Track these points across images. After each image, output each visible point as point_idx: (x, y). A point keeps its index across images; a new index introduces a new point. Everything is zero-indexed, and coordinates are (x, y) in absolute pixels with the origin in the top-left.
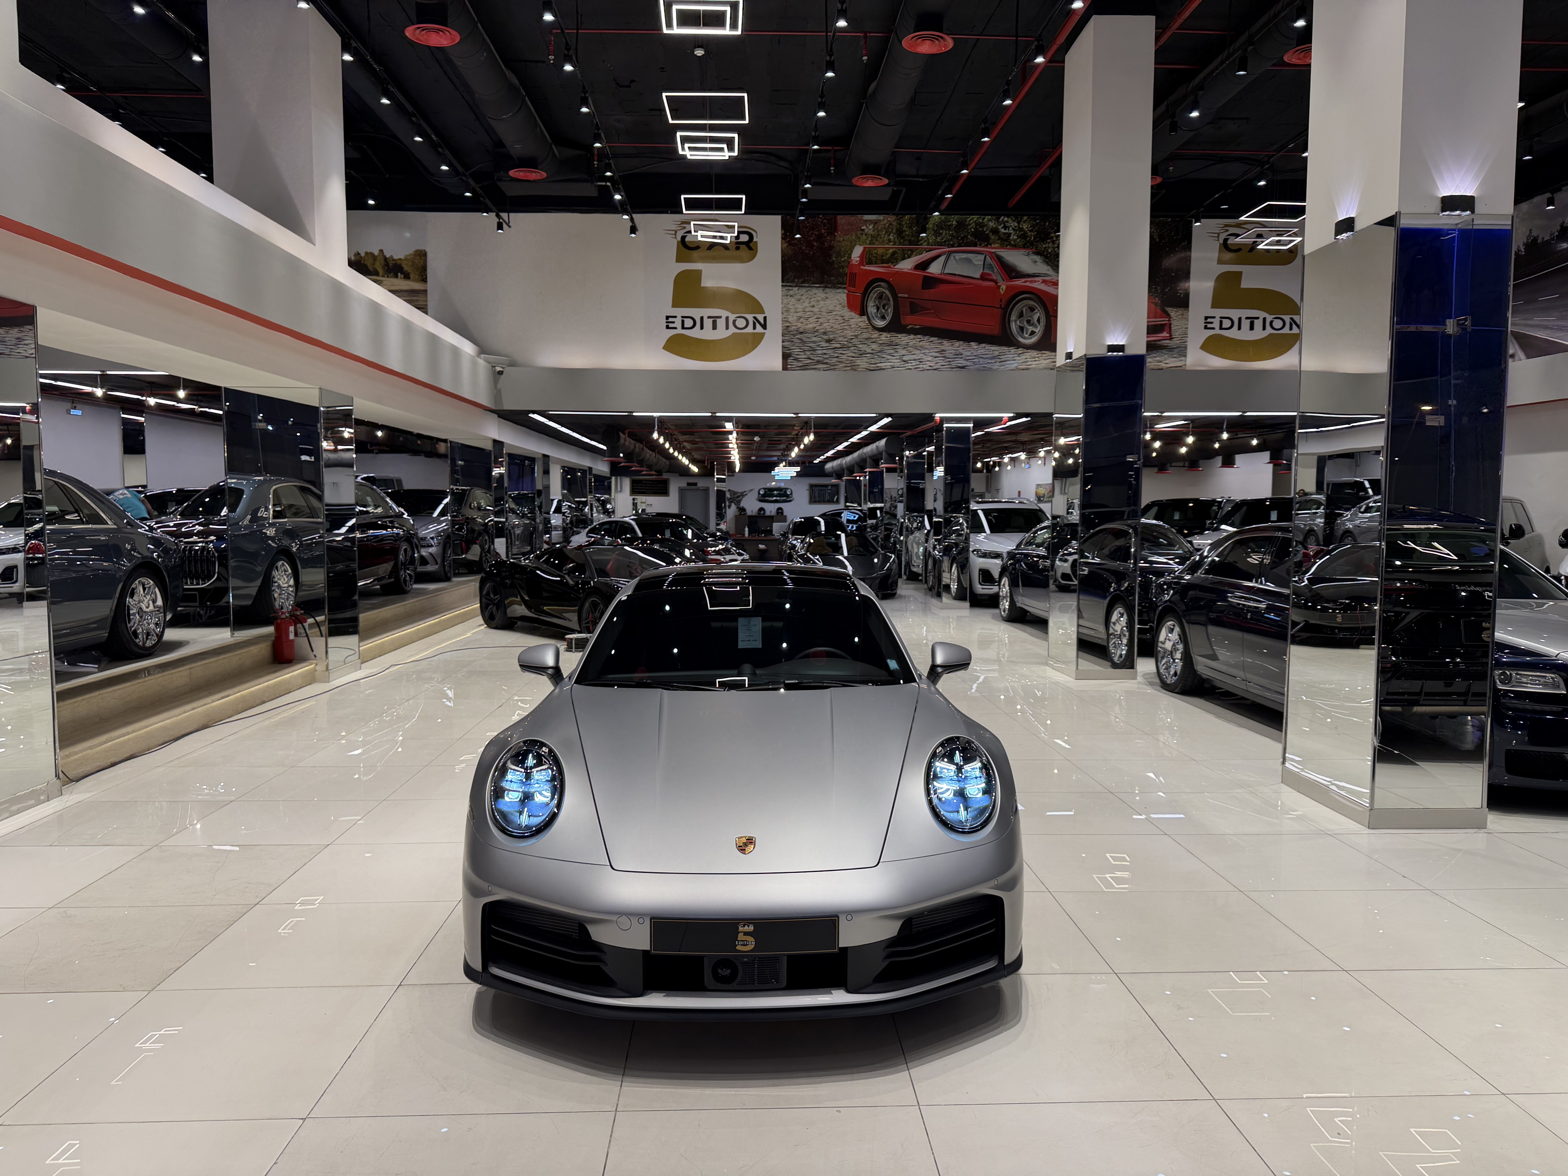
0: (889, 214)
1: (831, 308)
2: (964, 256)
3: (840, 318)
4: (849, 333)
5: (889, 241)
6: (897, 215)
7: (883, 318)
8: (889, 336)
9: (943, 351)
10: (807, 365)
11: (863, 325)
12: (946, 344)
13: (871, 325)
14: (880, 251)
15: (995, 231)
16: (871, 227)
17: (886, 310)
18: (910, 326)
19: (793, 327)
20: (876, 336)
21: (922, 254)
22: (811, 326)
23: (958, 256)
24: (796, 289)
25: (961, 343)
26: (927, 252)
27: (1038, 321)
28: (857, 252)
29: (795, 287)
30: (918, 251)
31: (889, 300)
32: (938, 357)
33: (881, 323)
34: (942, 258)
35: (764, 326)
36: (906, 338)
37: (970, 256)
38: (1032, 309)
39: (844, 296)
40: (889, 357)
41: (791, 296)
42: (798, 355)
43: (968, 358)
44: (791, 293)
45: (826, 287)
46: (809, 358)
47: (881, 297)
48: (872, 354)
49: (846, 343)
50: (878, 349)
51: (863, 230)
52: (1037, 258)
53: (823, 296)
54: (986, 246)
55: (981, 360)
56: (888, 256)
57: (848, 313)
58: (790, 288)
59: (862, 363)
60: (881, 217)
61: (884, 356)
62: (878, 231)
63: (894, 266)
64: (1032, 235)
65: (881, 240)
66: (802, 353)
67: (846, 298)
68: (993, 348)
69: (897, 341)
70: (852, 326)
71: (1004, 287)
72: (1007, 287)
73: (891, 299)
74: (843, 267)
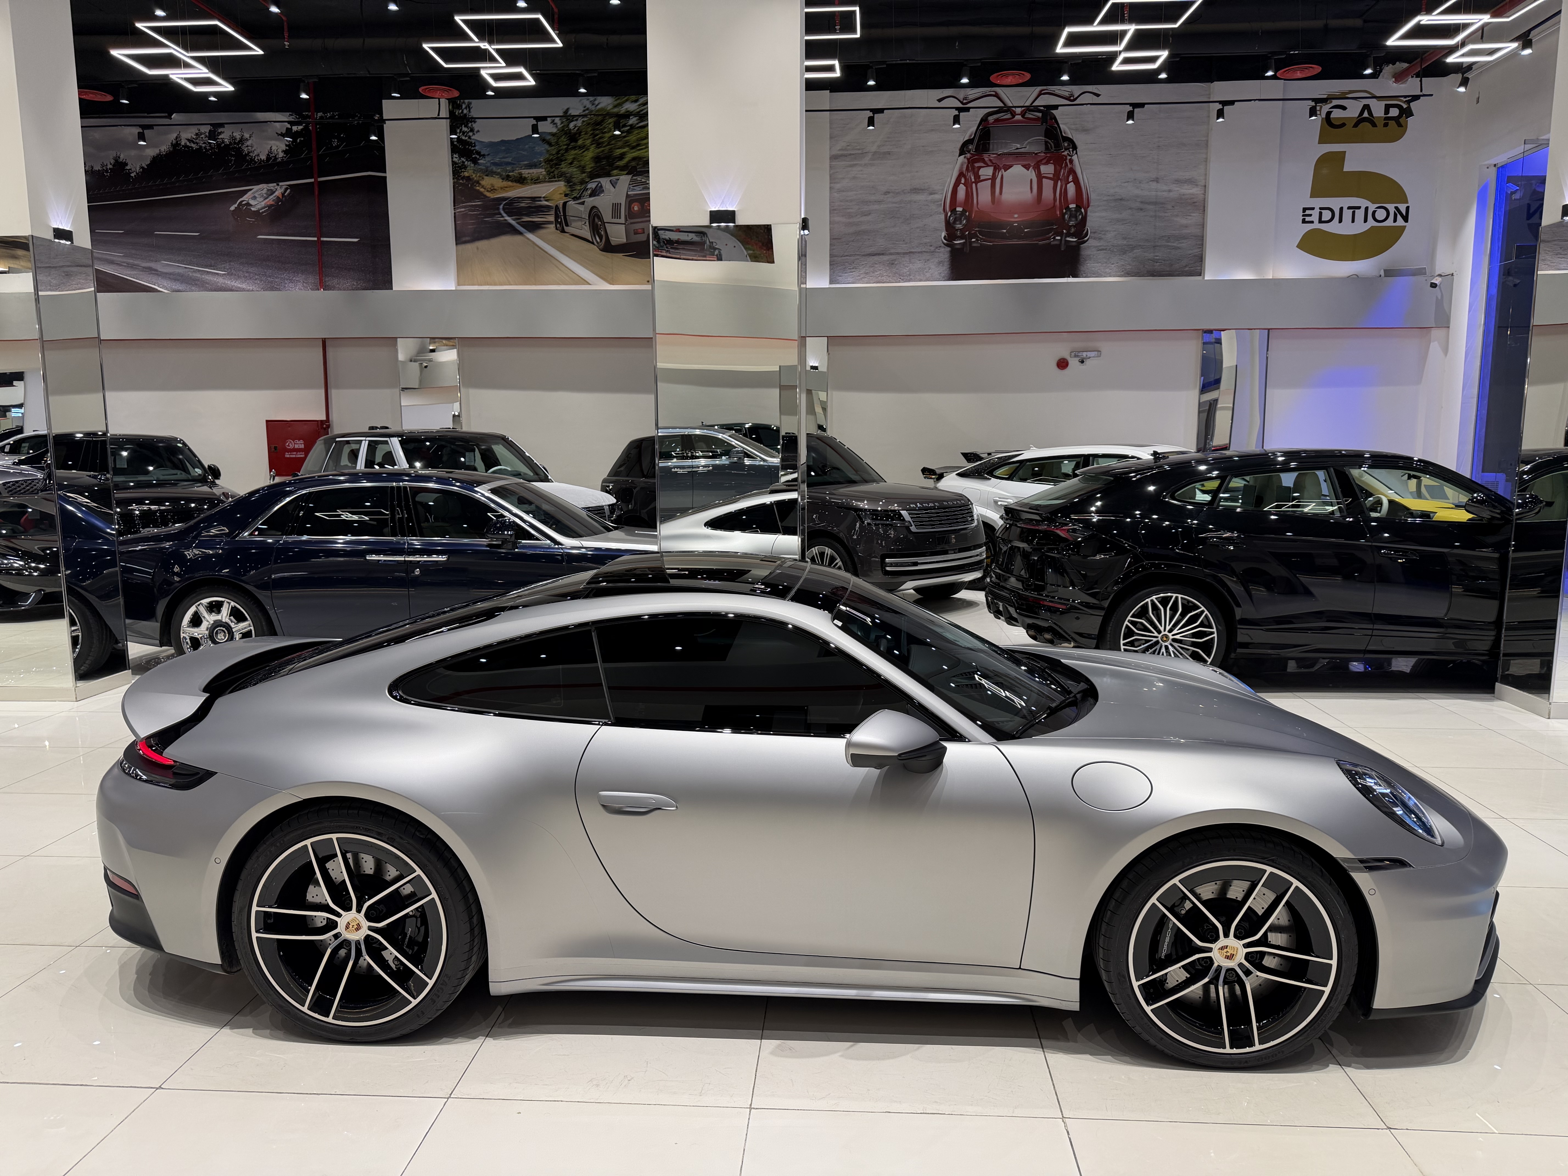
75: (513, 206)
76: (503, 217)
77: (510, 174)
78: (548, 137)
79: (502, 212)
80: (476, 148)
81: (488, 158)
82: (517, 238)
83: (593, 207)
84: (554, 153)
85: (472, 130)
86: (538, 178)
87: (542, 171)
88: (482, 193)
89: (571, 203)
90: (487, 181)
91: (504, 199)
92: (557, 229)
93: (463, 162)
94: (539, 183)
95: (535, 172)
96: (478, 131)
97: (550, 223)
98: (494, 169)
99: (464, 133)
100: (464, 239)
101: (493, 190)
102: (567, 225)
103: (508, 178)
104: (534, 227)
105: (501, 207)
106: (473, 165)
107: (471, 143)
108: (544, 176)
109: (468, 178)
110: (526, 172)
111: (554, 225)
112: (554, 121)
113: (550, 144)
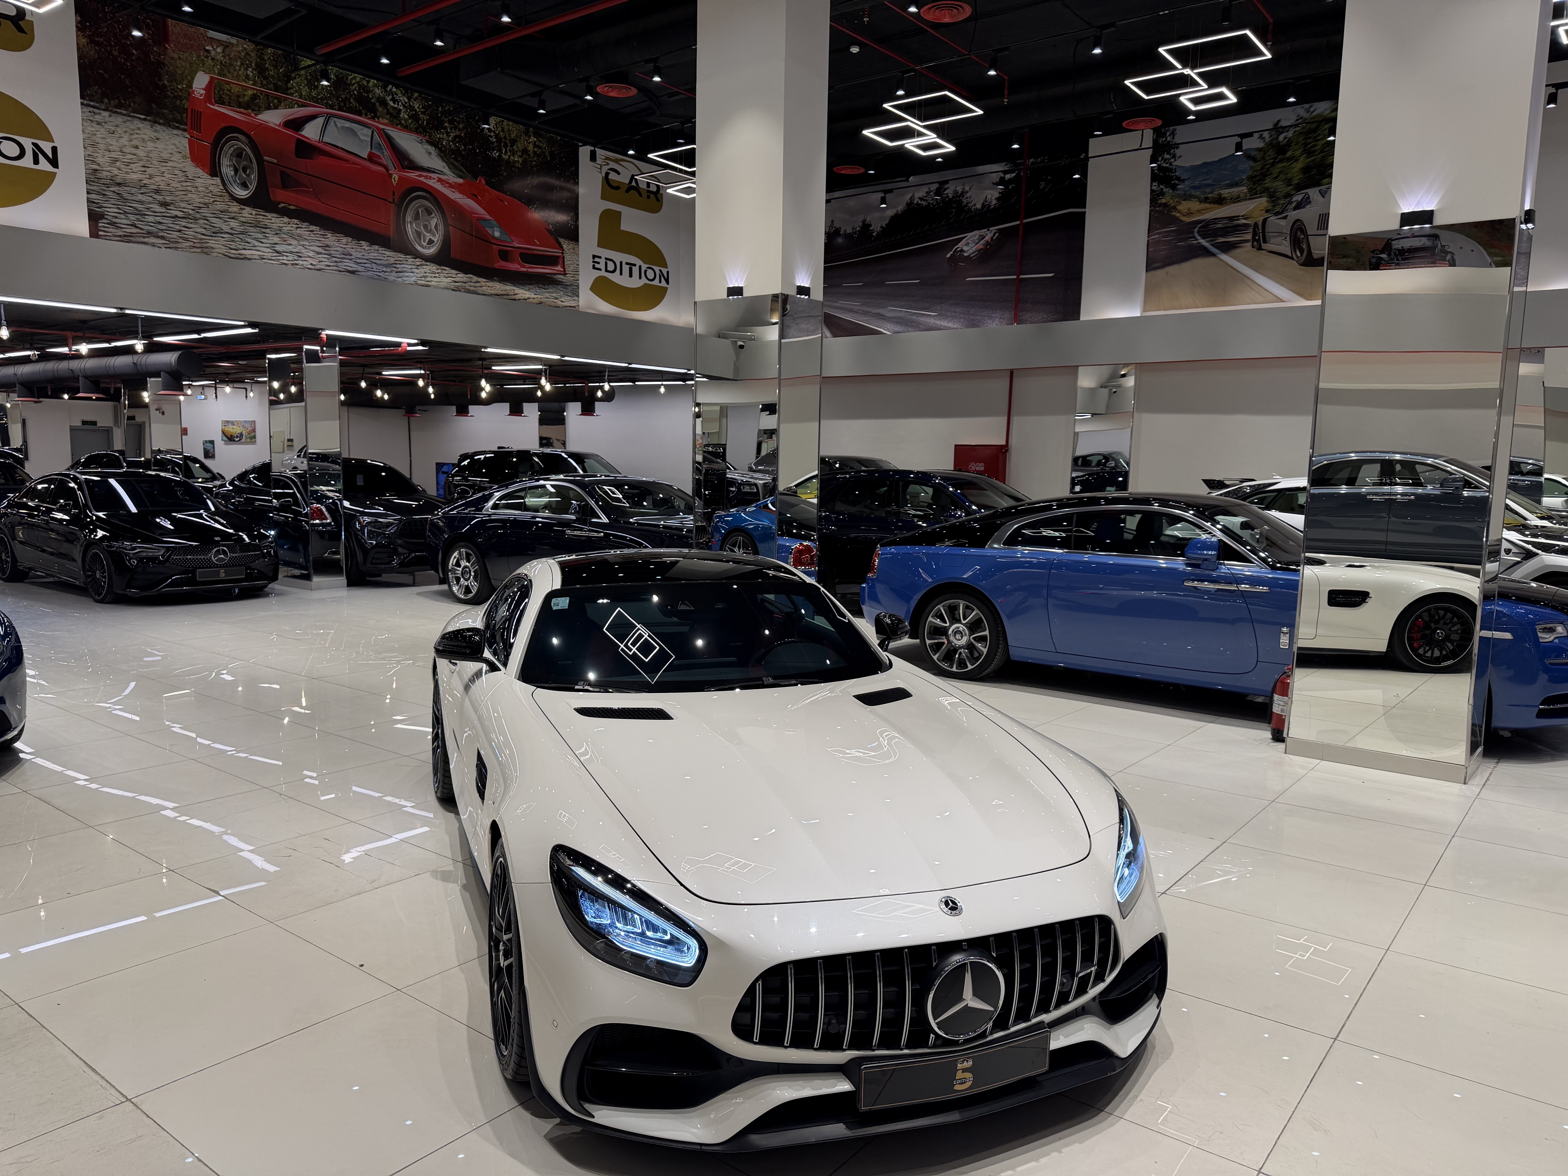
0: (245, 39)
1: (165, 155)
2: (348, 124)
3: (180, 174)
4: (196, 199)
5: (247, 77)
6: (257, 44)
7: (244, 185)
8: (254, 213)
9: (328, 246)
10: (131, 235)
11: (216, 190)
12: (331, 238)
13: (227, 192)
14: (235, 89)
15: (384, 103)
16: (219, 50)
17: (248, 175)
18: (282, 205)
19: (105, 173)
20: (235, 209)
21: (292, 107)
22: (135, 176)
23: (341, 123)
24: (106, 114)
25: (350, 239)
26: (299, 106)
27: (436, 227)
28: (201, 82)
29: (105, 110)
30: (287, 102)
31: (251, 162)
32: (321, 253)
33: (242, 193)
34: (320, 121)
35: (54, 162)
36: (278, 220)
37: (355, 126)
38: (429, 213)
39: (185, 142)
40: (256, 243)
41: (99, 123)
42: (116, 217)
43: (358, 261)
44: (98, 118)
45: (155, 122)
46: (134, 226)
47: (239, 154)
48: (232, 234)
49: (191, 212)
50: (241, 229)
51: (208, 51)
52: (431, 149)
53: (153, 134)
54: (373, 118)
55: (374, 266)
56: (247, 98)
57: (192, 170)
58: (96, 111)
59: (218, 245)
60: (234, 40)
61: (249, 240)
62: (230, 58)
63: (256, 115)
64: (424, 118)
65: (235, 74)
66: (122, 216)
67: (187, 145)
68: (388, 253)
69: (266, 222)
70: (200, 189)
71: (397, 178)
72: (399, 177)
73: (254, 161)
74: (181, 98)
75: (1208, 229)
76: (1197, 240)
77: (1209, 196)
78: (1254, 153)
79: (1196, 235)
80: (1177, 174)
81: (1187, 183)
82: (1210, 260)
83: (1298, 220)
84: (1259, 168)
85: (1174, 156)
86: (1239, 197)
87: (1244, 189)
88: (1177, 219)
89: (1273, 219)
90: (1184, 206)
91: (1200, 222)
92: (1253, 247)
93: (1162, 189)
94: (1239, 201)
95: (1235, 190)
96: (1180, 156)
97: (1247, 241)
98: (1193, 192)
99: (1165, 160)
100: (1154, 265)
101: (1189, 214)
102: (1265, 242)
103: (1206, 200)
104: (1227, 248)
105: (1196, 230)
106: (1171, 191)
107: (1172, 169)
108: (1245, 193)
109: (1165, 205)
110: (1225, 192)
111: (1250, 244)
112: (1261, 135)
113: (1254, 160)
